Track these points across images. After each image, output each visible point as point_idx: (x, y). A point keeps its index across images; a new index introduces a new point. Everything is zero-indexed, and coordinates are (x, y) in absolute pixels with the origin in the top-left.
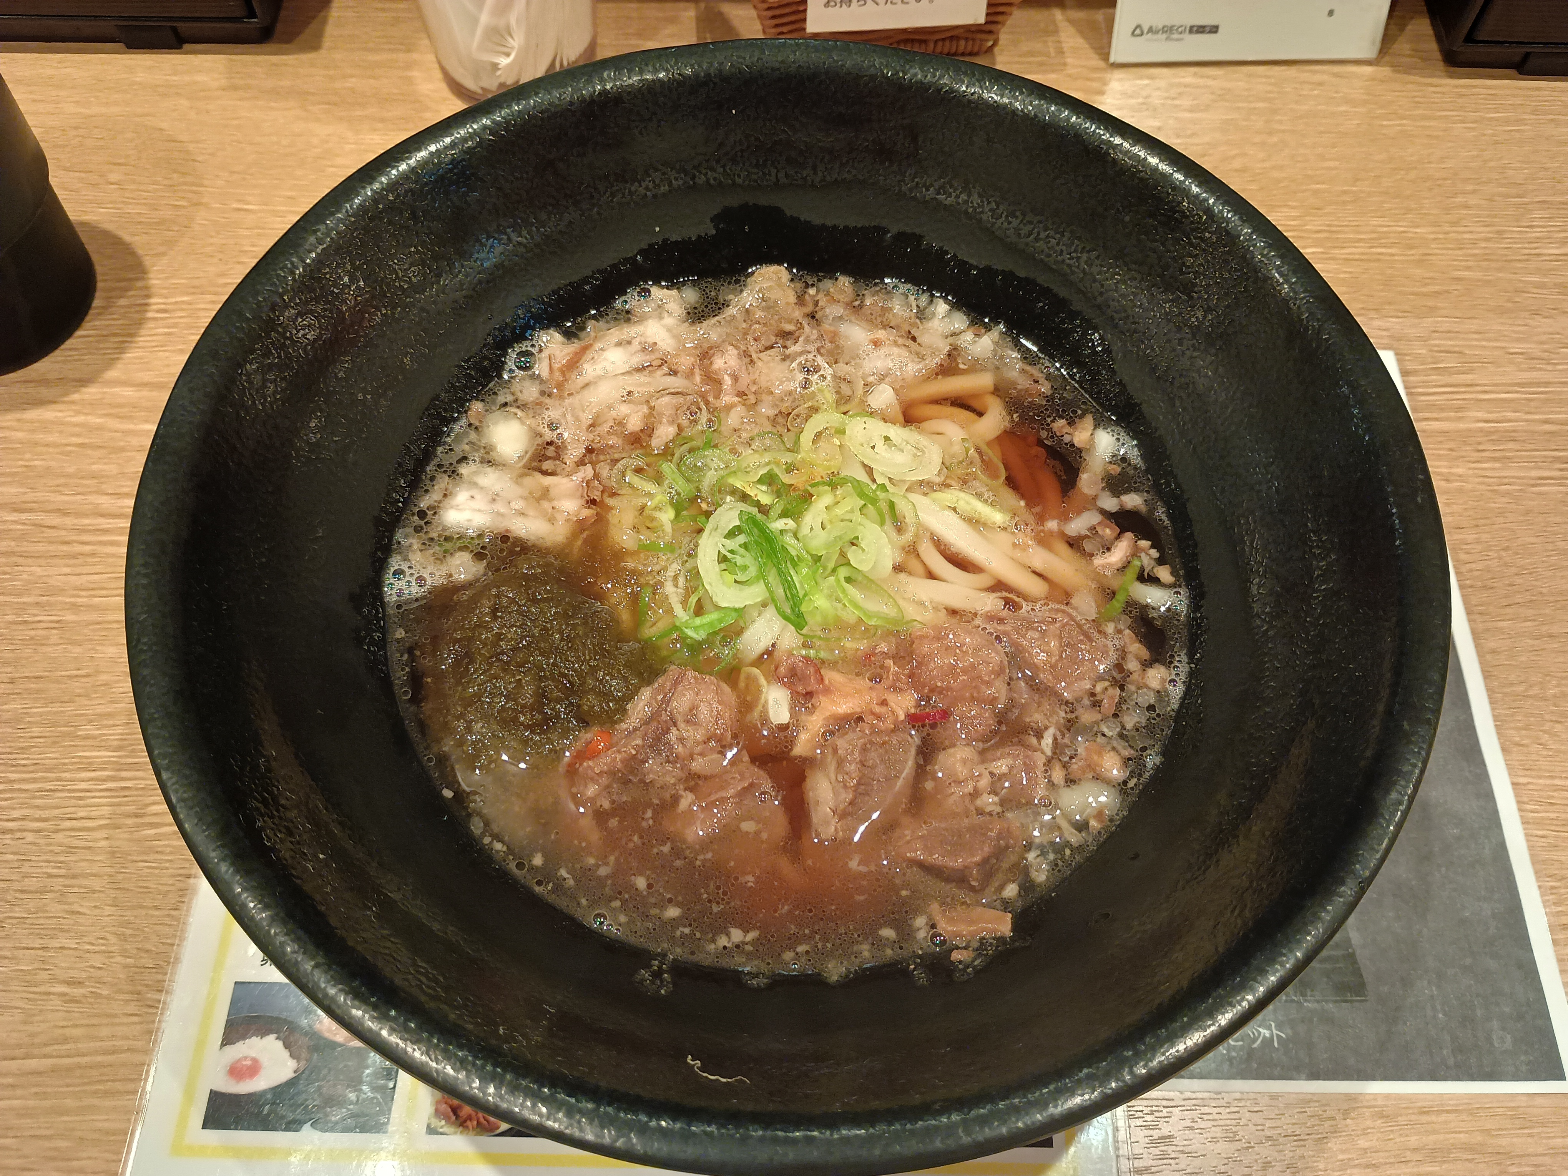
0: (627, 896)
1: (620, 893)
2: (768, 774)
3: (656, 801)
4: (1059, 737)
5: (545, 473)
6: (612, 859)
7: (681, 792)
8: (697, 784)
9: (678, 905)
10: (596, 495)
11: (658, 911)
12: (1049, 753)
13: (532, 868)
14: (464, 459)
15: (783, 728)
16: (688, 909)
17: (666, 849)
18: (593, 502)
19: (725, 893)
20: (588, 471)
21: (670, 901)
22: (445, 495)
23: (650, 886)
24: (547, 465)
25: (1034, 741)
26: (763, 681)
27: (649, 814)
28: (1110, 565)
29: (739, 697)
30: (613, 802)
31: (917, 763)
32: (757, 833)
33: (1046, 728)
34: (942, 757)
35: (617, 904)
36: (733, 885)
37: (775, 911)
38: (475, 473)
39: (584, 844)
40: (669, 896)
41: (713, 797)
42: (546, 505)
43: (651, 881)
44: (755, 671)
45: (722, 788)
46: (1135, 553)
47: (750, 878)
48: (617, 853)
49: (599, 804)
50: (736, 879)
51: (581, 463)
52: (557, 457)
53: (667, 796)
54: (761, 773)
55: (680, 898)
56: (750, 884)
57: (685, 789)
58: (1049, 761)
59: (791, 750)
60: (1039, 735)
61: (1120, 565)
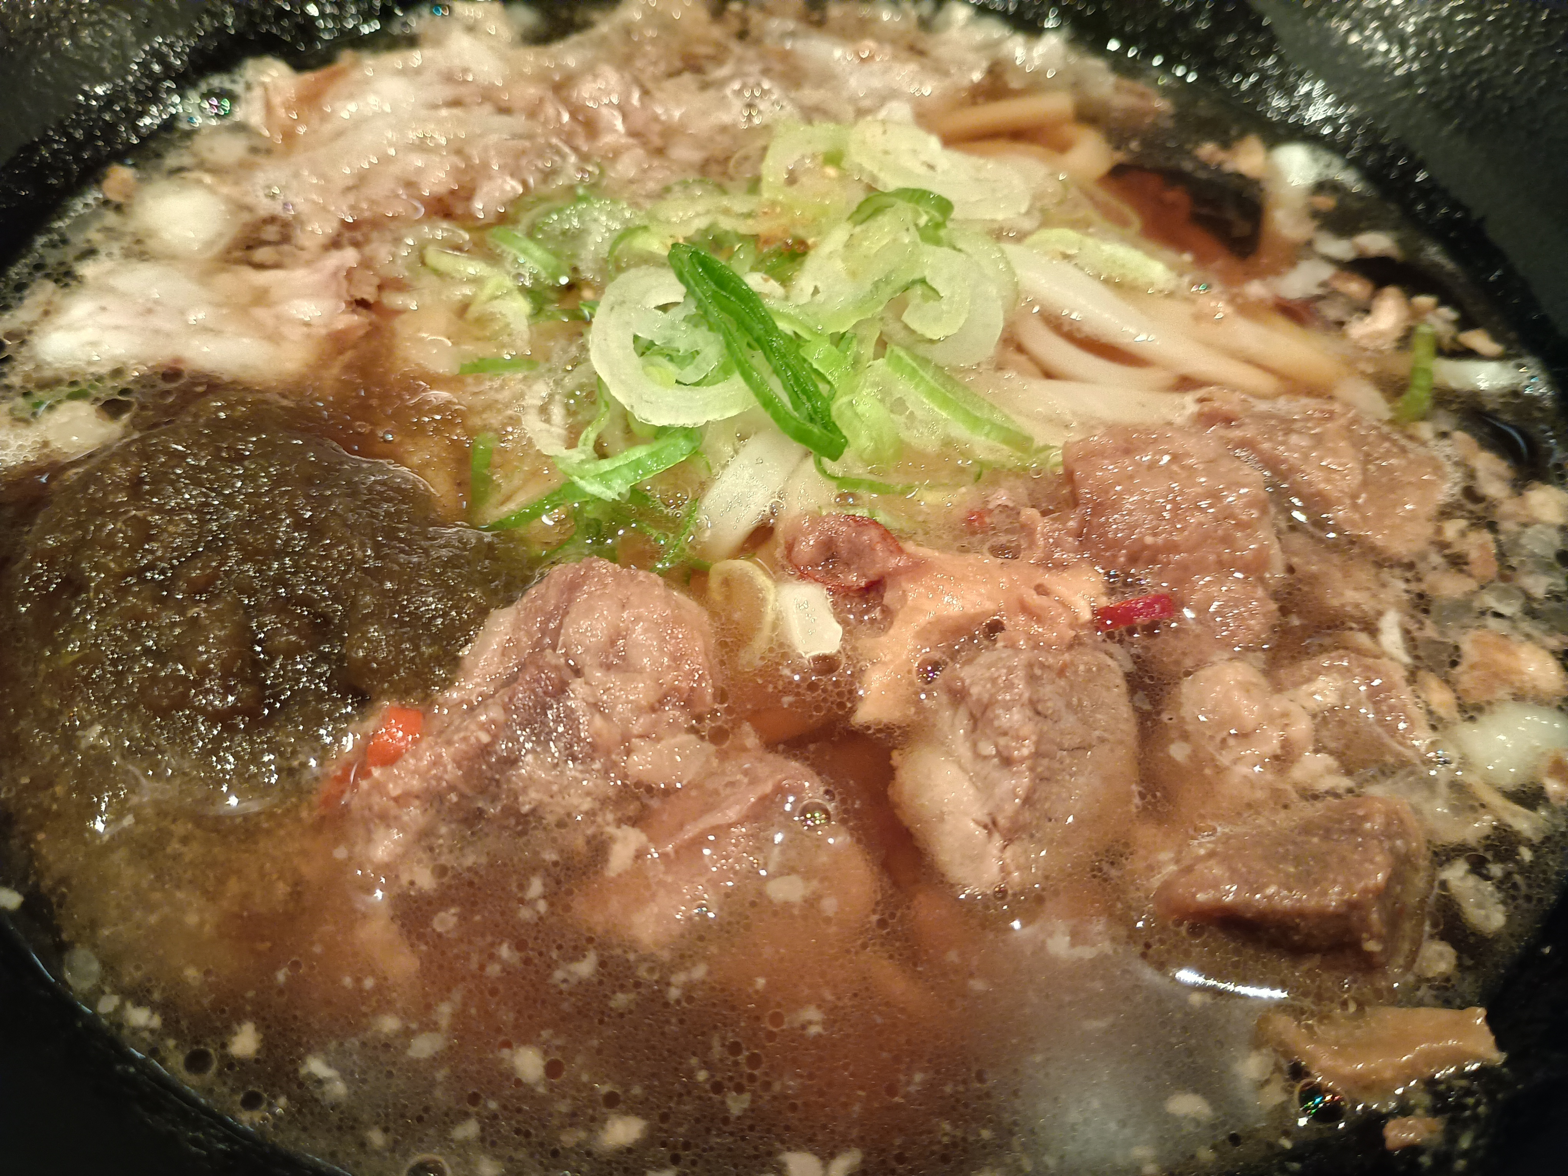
0: (493, 1105)
1: (474, 1099)
2: (812, 765)
3: (550, 856)
4: (1413, 626)
5: (260, 266)
6: (445, 1011)
7: (611, 830)
8: (644, 807)
9: (635, 1109)
10: (368, 293)
11: (582, 1135)
12: (1407, 659)
13: (230, 1063)
14: (90, 253)
15: (827, 664)
16: (664, 1118)
17: (585, 968)
18: (362, 304)
19: (754, 1061)
20: (349, 256)
21: (611, 1100)
22: (46, 313)
23: (553, 1069)
24: (262, 254)
25: (1363, 639)
26: (762, 580)
27: (536, 887)
28: (1381, 334)
29: (714, 615)
30: (441, 871)
31: (1136, 709)
32: (812, 903)
33: (1380, 614)
34: (1187, 688)
35: (469, 1130)
36: (771, 1036)
37: (892, 1090)
38: (111, 272)
39: (369, 983)
40: (604, 1089)
41: (690, 831)
42: (261, 313)
43: (557, 1056)
44: (743, 565)
45: (709, 808)
46: (1416, 315)
47: (812, 1014)
48: (457, 996)
49: (405, 879)
50: (777, 1019)
51: (335, 244)
52: (286, 238)
53: (580, 843)
54: (794, 765)
55: (637, 1090)
56: (814, 1030)
57: (619, 822)
58: (1412, 678)
59: (852, 711)
60: (1371, 628)
61: (1398, 334)
